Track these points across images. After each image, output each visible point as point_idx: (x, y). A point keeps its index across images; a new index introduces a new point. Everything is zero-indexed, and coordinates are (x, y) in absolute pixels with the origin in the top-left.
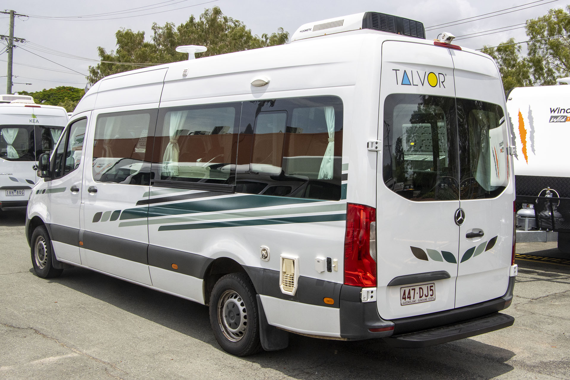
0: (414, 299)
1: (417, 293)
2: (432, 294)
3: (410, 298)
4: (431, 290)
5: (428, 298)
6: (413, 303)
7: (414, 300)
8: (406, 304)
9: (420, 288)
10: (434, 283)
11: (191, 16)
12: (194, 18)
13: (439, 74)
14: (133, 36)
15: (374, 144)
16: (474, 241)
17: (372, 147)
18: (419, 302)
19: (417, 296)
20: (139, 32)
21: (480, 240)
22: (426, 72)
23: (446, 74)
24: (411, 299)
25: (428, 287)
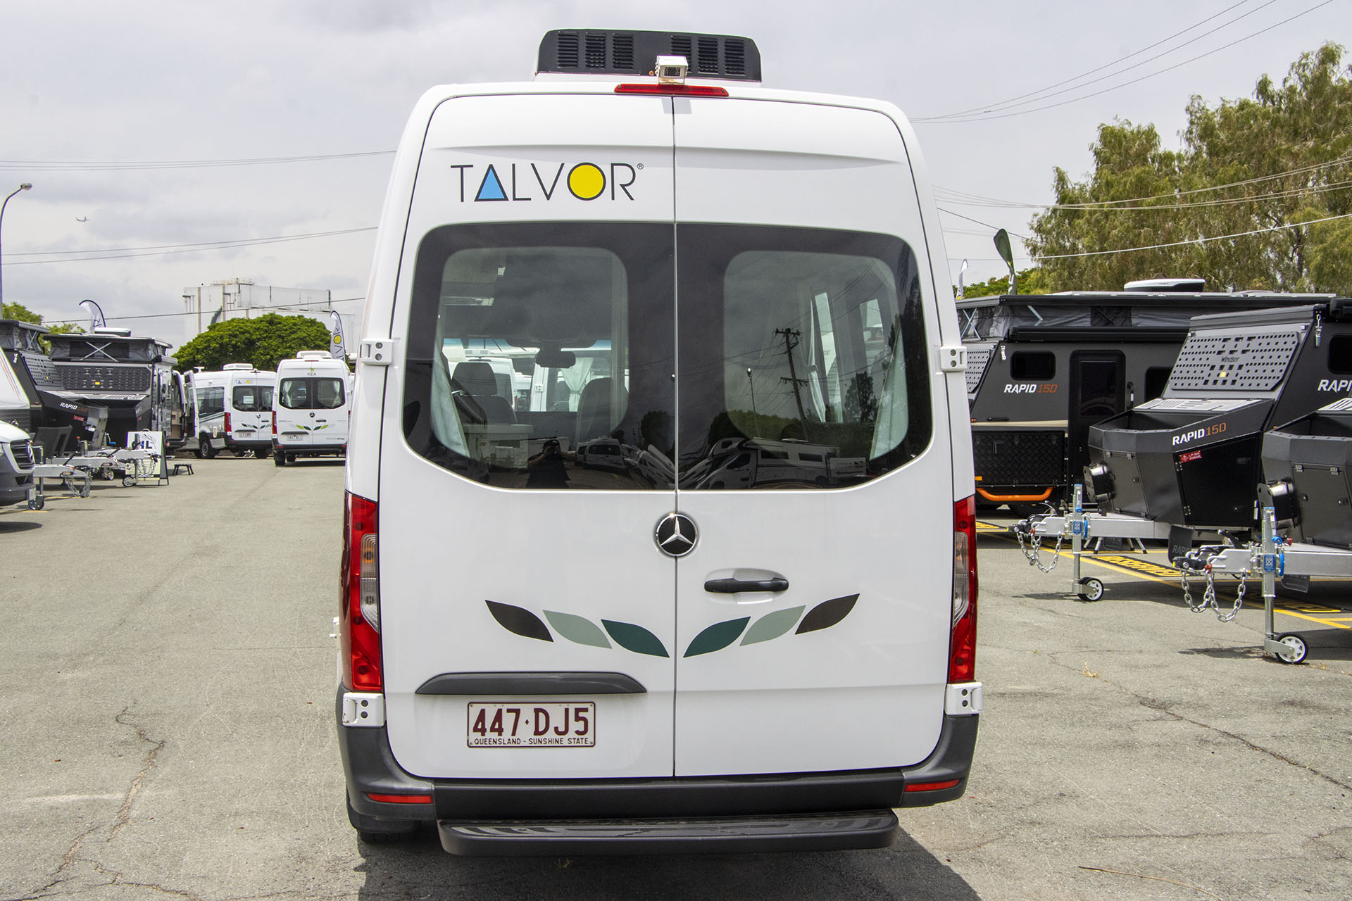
0: (514, 734)
1: (527, 722)
2: (582, 729)
3: (500, 731)
4: (578, 719)
5: (565, 738)
6: (509, 745)
7: (514, 737)
8: (483, 745)
9: (537, 711)
10: (593, 703)
11: (1261, 78)
12: (1270, 82)
13: (613, 165)
14: (1125, 138)
15: (374, 347)
16: (739, 603)
17: (369, 357)
18: (533, 745)
19: (526, 732)
20: (1139, 127)
21: (771, 600)
22: (563, 165)
23: (640, 166)
24: (503, 733)
25: (567, 710)
